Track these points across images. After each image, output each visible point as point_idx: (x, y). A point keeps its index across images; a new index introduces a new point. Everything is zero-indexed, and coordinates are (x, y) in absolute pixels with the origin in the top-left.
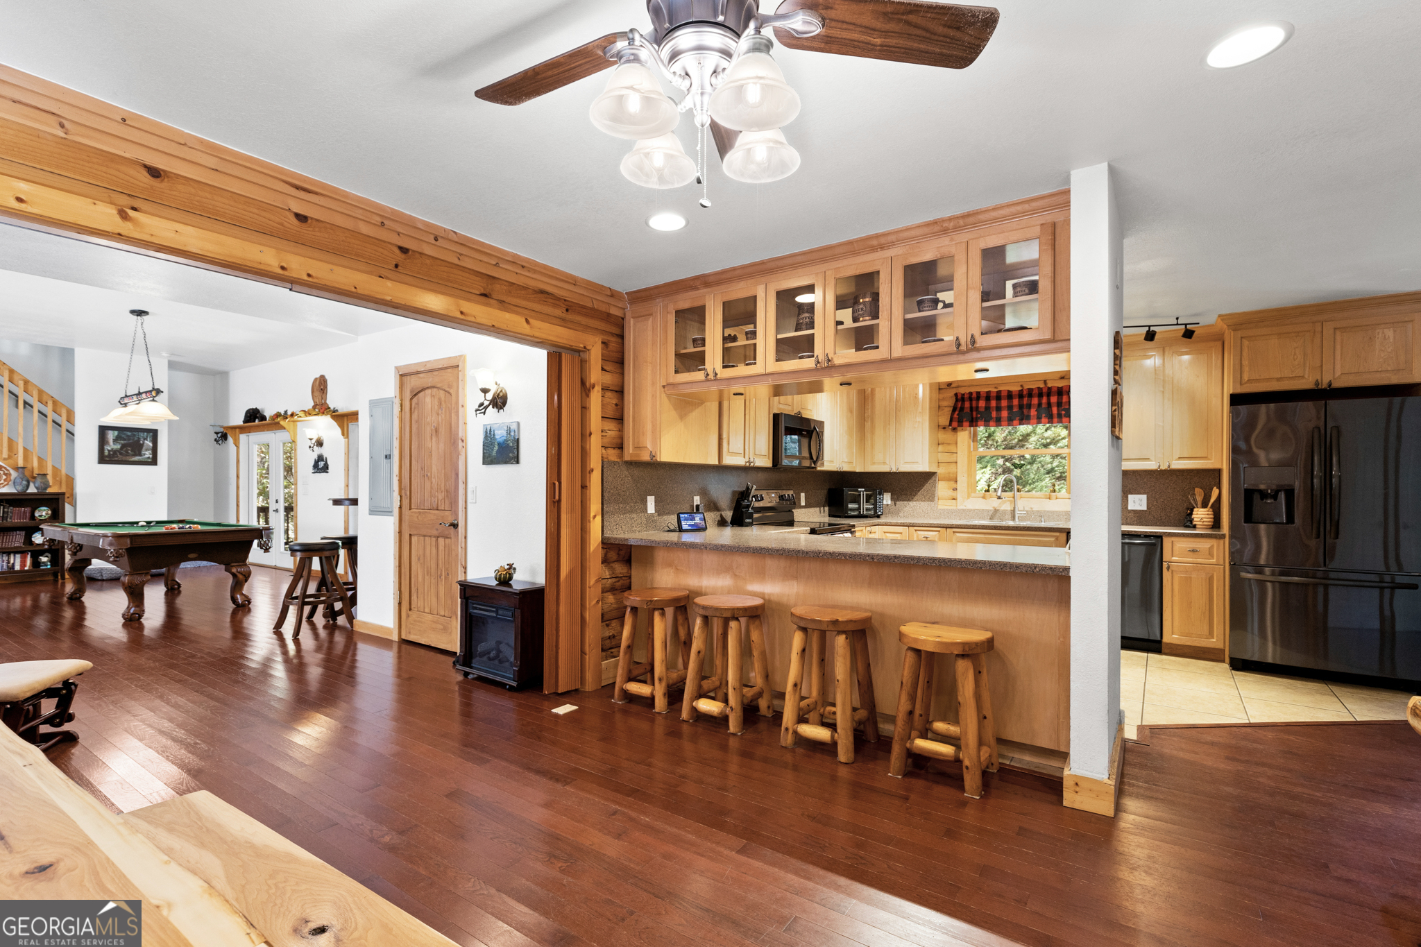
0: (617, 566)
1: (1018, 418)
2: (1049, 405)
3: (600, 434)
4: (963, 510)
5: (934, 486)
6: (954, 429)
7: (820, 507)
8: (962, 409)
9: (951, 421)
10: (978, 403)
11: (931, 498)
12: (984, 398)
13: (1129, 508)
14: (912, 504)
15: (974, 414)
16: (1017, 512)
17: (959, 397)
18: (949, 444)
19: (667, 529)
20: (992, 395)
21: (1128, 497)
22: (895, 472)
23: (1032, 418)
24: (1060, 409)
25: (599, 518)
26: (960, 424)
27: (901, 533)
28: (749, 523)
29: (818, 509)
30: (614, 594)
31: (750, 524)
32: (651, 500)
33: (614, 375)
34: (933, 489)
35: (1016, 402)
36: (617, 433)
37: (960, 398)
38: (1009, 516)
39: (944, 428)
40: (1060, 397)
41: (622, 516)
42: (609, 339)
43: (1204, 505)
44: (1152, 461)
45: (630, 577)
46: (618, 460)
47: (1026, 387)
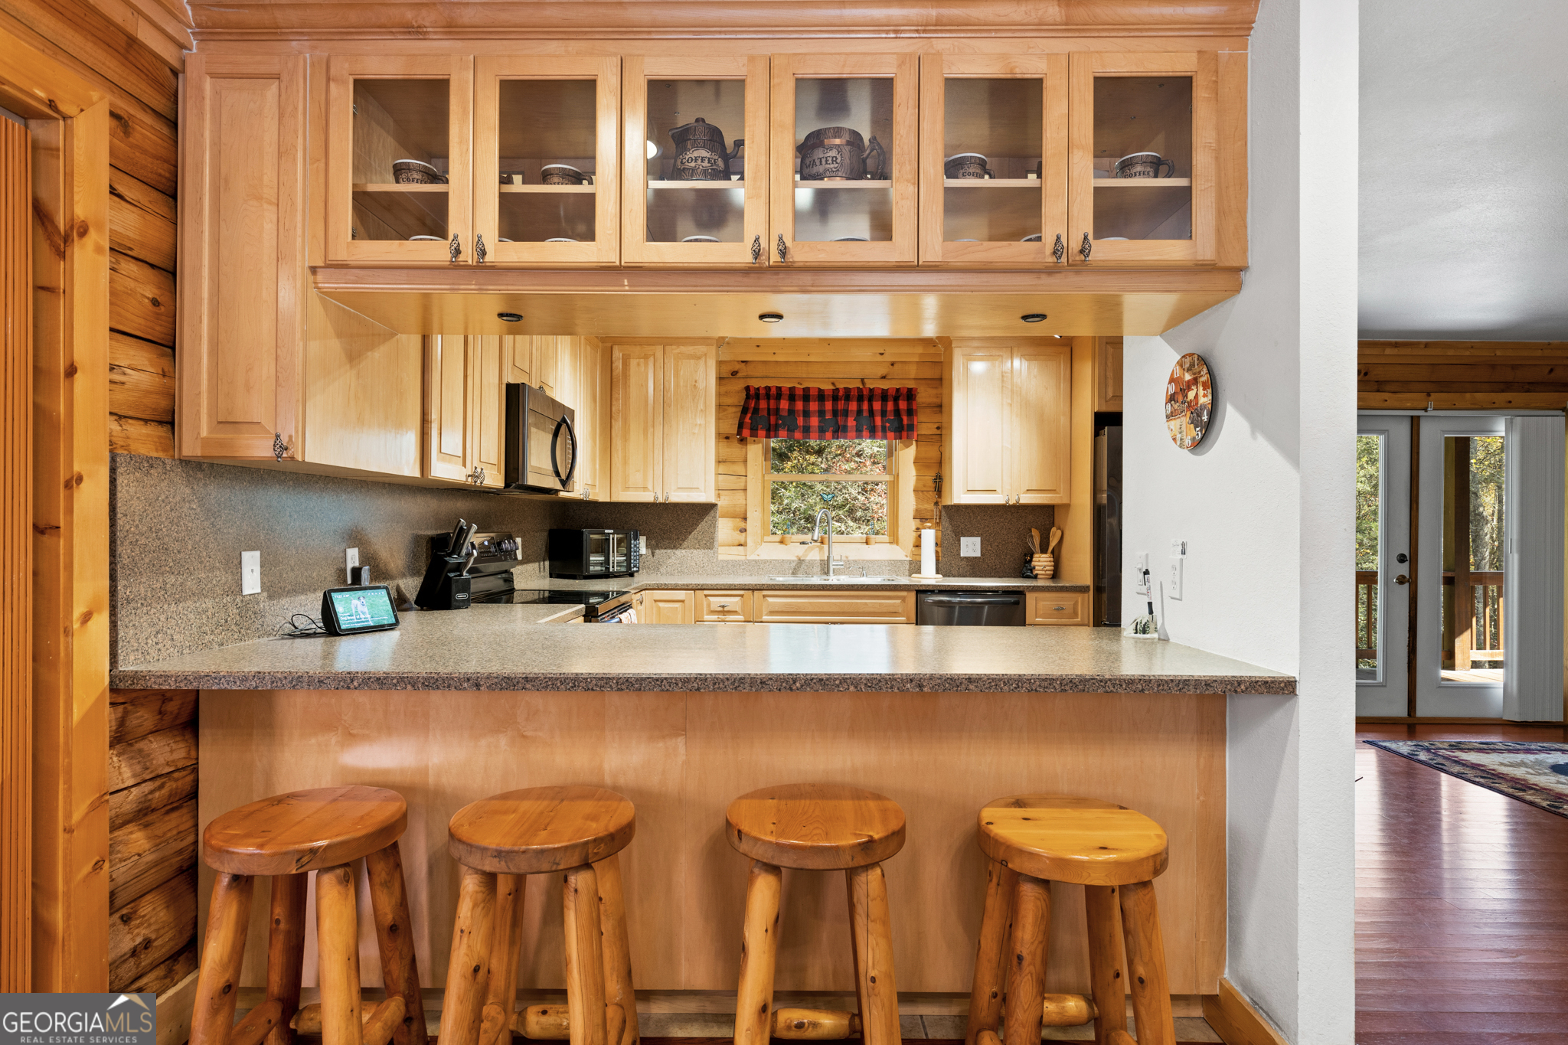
0: (155, 745)
1: (831, 429)
2: (871, 412)
3: (105, 376)
4: (755, 561)
5: (714, 526)
6: (743, 441)
7: (539, 562)
8: (756, 410)
9: (741, 426)
10: (778, 404)
11: (709, 544)
12: (787, 398)
13: (962, 555)
14: (679, 552)
15: (773, 419)
16: (832, 563)
17: (752, 392)
18: (733, 462)
19: (289, 628)
20: (797, 393)
21: (960, 540)
22: (663, 504)
23: (849, 429)
24: (884, 419)
25: (101, 622)
26: (754, 433)
27: (683, 601)
28: (463, 601)
29: (537, 564)
30: (146, 826)
31: (464, 605)
32: (251, 564)
33: (148, 217)
34: (712, 530)
35: (829, 405)
36: (157, 379)
37: (752, 394)
38: (817, 569)
39: (727, 438)
40: (884, 403)
41: (173, 607)
42: (132, 111)
43: (1044, 551)
44: (999, 494)
45: (195, 769)
46: (161, 455)
47: (841, 386)
